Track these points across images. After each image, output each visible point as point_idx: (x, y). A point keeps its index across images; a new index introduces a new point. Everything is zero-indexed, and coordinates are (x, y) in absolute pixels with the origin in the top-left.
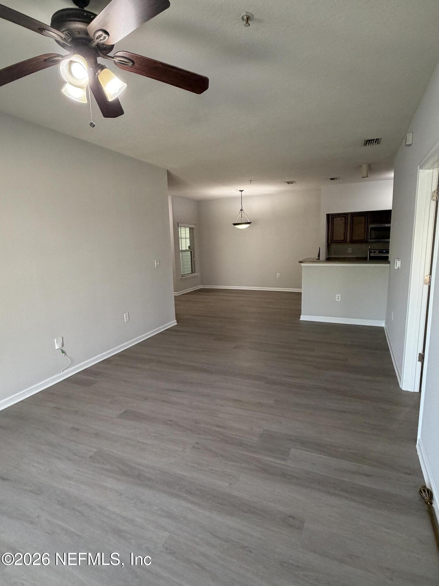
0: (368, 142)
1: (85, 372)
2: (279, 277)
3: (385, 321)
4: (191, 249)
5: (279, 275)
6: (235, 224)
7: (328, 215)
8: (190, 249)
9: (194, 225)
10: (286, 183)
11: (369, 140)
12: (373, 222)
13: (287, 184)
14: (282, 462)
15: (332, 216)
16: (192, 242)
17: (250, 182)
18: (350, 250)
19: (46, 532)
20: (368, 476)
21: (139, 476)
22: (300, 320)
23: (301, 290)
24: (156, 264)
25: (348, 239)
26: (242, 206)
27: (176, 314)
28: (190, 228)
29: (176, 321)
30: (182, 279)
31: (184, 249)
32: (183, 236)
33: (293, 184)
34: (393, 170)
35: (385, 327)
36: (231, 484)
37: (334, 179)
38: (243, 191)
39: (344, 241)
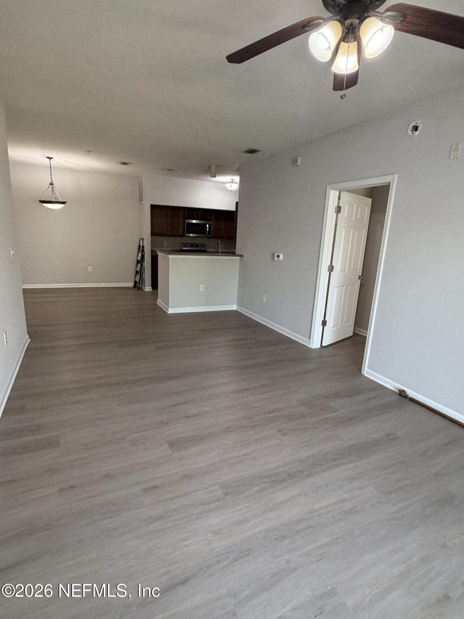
2: (92, 271)
3: (236, 305)
6: (43, 202)
7: (152, 206)
10: (121, 163)
17: (87, 153)
18: (165, 243)
19: (318, 561)
22: (167, 313)
24: (12, 254)
25: (167, 232)
26: (51, 179)
29: (28, 336)
37: (170, 170)
38: (52, 158)
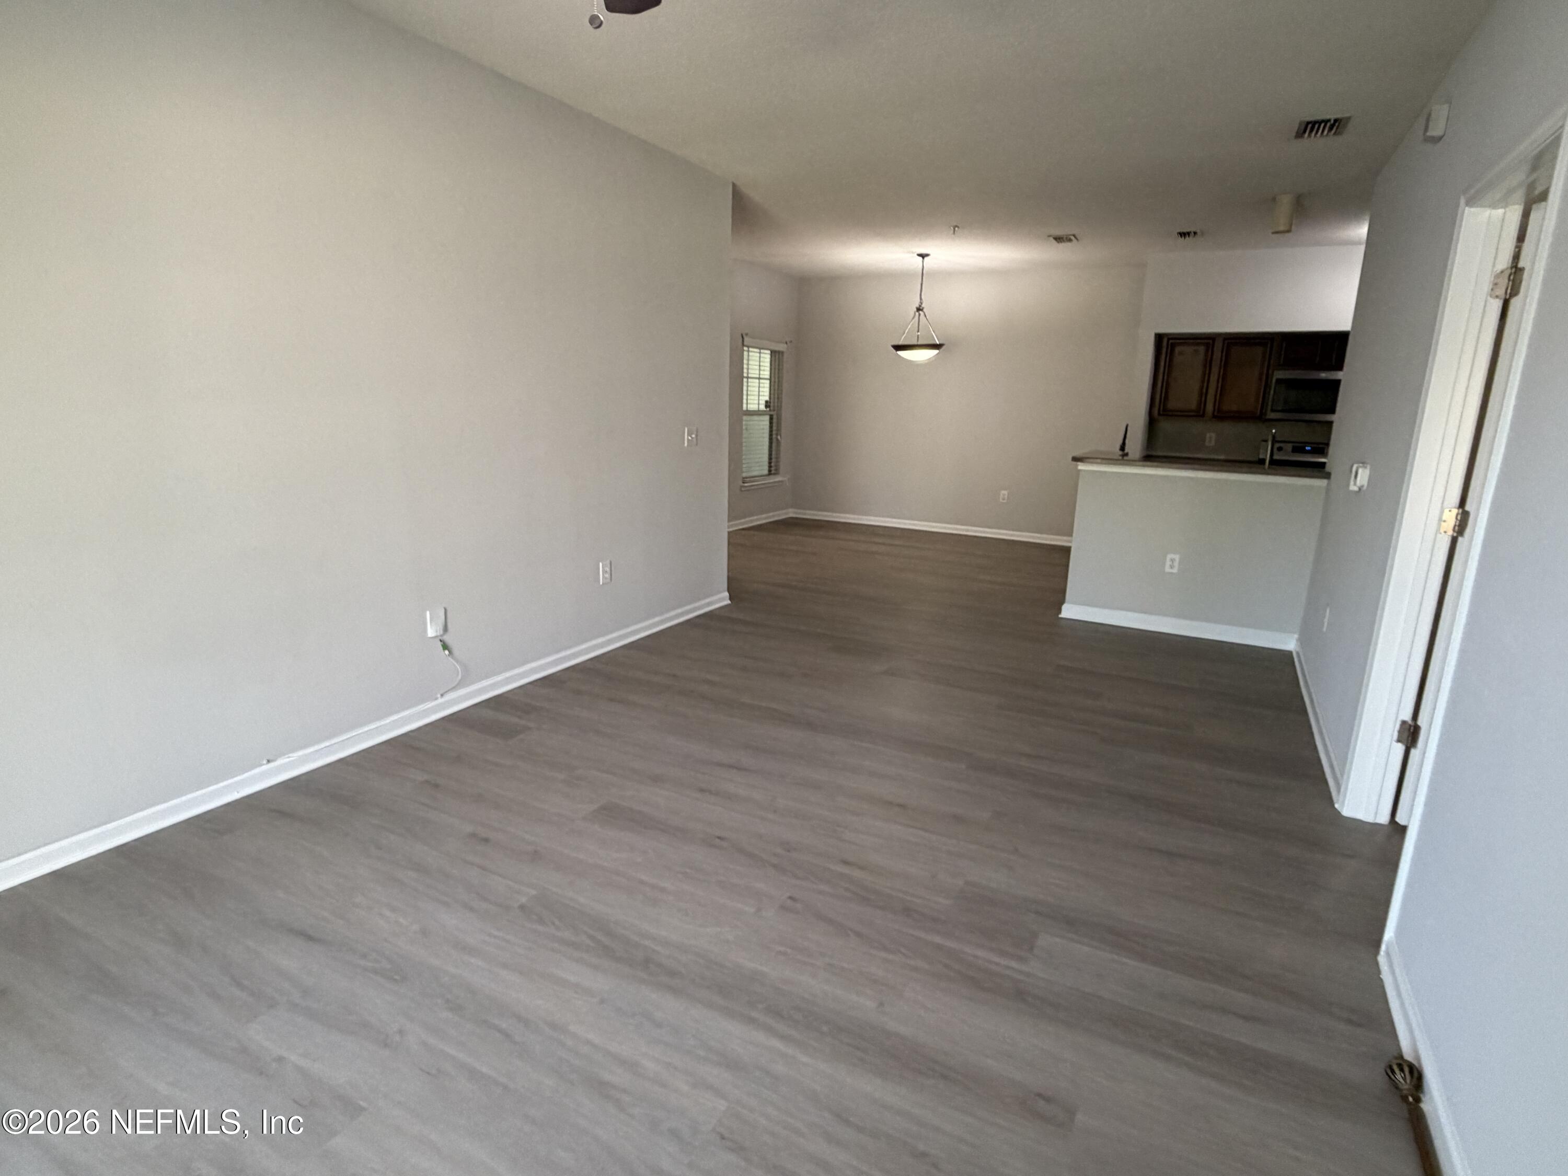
0: (1310, 127)
1: (497, 702)
2: (1005, 501)
3: (1296, 636)
4: (772, 408)
5: (1006, 496)
6: (898, 348)
7: (1159, 338)
8: (770, 410)
9: (785, 345)
10: (1051, 239)
11: (1314, 123)
12: (1289, 364)
13: (1054, 241)
14: (1014, 964)
15: (1169, 339)
16: (774, 390)
17: (952, 232)
18: (1211, 438)
19: (423, 1070)
20: (1246, 1018)
21: (647, 963)
22: (1060, 616)
23: (1070, 542)
24: (688, 439)
25: (1210, 407)
26: (921, 299)
27: (729, 578)
28: (773, 353)
29: (727, 594)
30: (743, 489)
31: (753, 407)
32: (754, 372)
33: (1069, 244)
34: (1367, 218)
35: (1298, 653)
36: (881, 1004)
37: (1189, 234)
38: (927, 255)
39: (1199, 414)
